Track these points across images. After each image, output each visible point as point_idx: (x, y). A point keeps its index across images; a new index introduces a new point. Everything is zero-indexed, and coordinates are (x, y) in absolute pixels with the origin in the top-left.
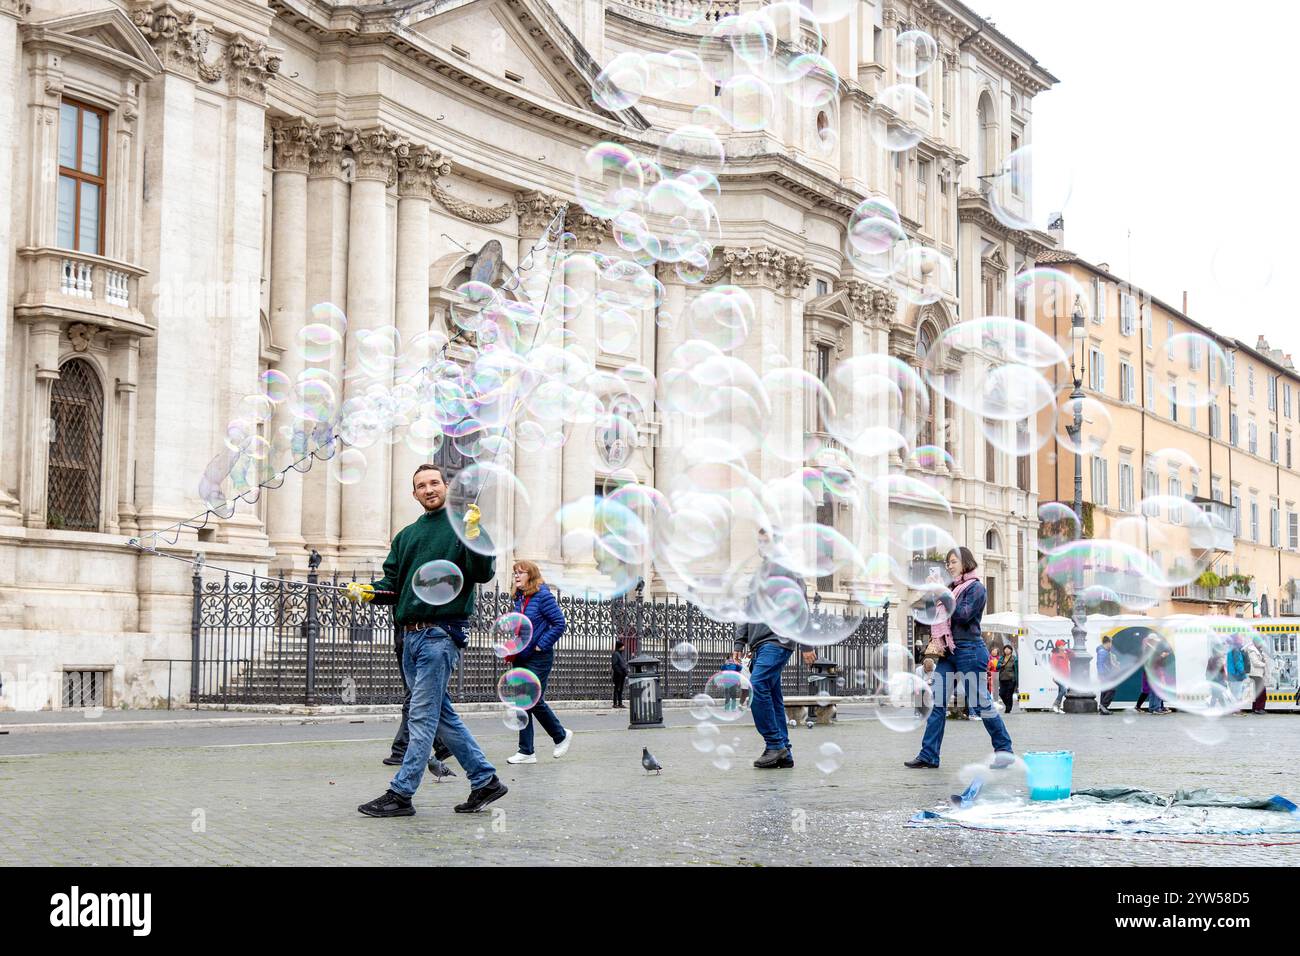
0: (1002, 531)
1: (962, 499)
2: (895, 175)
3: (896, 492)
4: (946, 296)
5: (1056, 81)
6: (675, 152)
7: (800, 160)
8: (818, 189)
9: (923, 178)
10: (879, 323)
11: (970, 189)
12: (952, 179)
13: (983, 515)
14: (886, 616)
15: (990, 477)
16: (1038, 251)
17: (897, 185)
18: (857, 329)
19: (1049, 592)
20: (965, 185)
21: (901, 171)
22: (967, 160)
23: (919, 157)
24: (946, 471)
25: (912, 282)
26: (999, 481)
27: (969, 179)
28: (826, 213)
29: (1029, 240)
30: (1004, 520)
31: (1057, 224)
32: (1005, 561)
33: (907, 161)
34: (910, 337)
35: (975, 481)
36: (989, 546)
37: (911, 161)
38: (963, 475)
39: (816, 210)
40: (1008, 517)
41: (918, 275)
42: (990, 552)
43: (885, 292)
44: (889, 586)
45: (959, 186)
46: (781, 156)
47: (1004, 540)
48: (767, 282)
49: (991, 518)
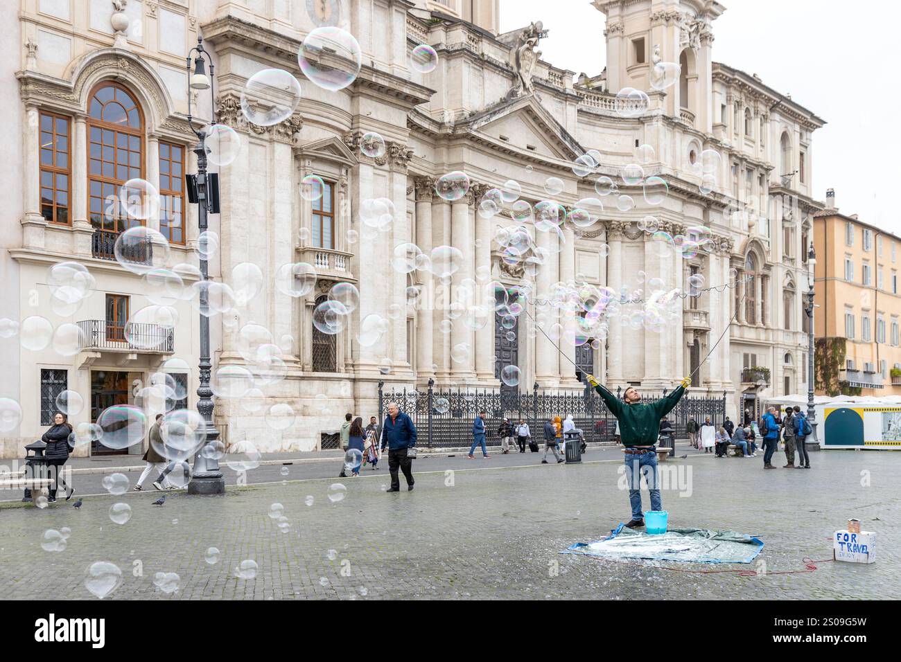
0: (793, 354)
1: (771, 339)
2: (734, 179)
3: (733, 336)
4: (763, 238)
5: (825, 123)
6: (615, 177)
7: (680, 176)
8: (689, 190)
9: (749, 179)
10: (724, 254)
11: (776, 183)
12: (765, 178)
13: (783, 346)
14: (725, 399)
15: (787, 327)
16: (815, 211)
17: (735, 183)
18: (712, 258)
19: (821, 382)
20: (773, 181)
21: (737, 176)
22: (774, 168)
23: (747, 169)
24: (762, 325)
25: (743, 232)
26: (792, 329)
27: (775, 178)
28: (695, 201)
29: (810, 206)
30: (795, 348)
31: (830, 194)
32: (796, 369)
33: (740, 171)
34: (742, 259)
35: (778, 330)
36: (786, 361)
37: (742, 171)
38: (771, 327)
39: (689, 200)
40: (797, 347)
41: (746, 228)
42: (786, 365)
43: (727, 238)
44: (730, 383)
45: (770, 181)
46: (669, 175)
47: (794, 357)
48: (663, 237)
49: (787, 347)
